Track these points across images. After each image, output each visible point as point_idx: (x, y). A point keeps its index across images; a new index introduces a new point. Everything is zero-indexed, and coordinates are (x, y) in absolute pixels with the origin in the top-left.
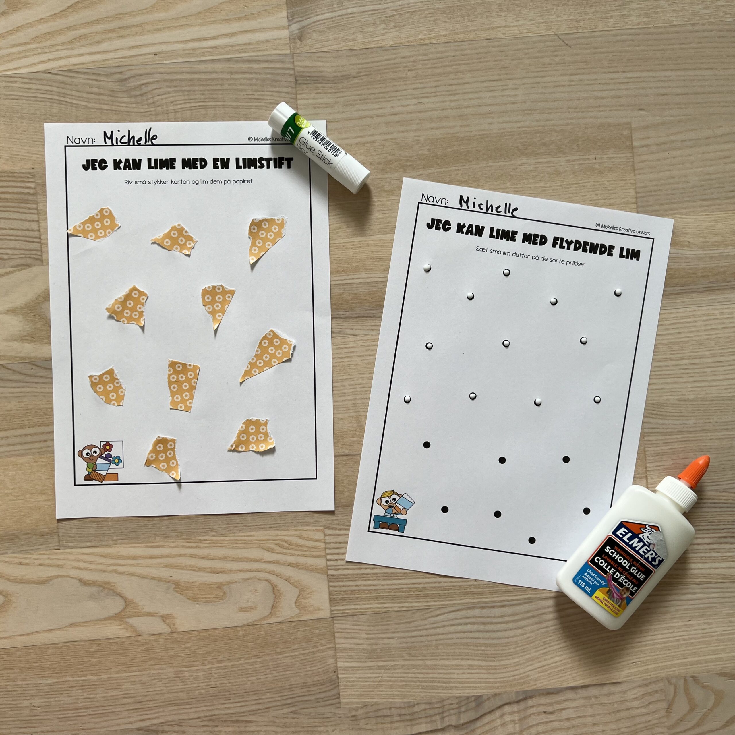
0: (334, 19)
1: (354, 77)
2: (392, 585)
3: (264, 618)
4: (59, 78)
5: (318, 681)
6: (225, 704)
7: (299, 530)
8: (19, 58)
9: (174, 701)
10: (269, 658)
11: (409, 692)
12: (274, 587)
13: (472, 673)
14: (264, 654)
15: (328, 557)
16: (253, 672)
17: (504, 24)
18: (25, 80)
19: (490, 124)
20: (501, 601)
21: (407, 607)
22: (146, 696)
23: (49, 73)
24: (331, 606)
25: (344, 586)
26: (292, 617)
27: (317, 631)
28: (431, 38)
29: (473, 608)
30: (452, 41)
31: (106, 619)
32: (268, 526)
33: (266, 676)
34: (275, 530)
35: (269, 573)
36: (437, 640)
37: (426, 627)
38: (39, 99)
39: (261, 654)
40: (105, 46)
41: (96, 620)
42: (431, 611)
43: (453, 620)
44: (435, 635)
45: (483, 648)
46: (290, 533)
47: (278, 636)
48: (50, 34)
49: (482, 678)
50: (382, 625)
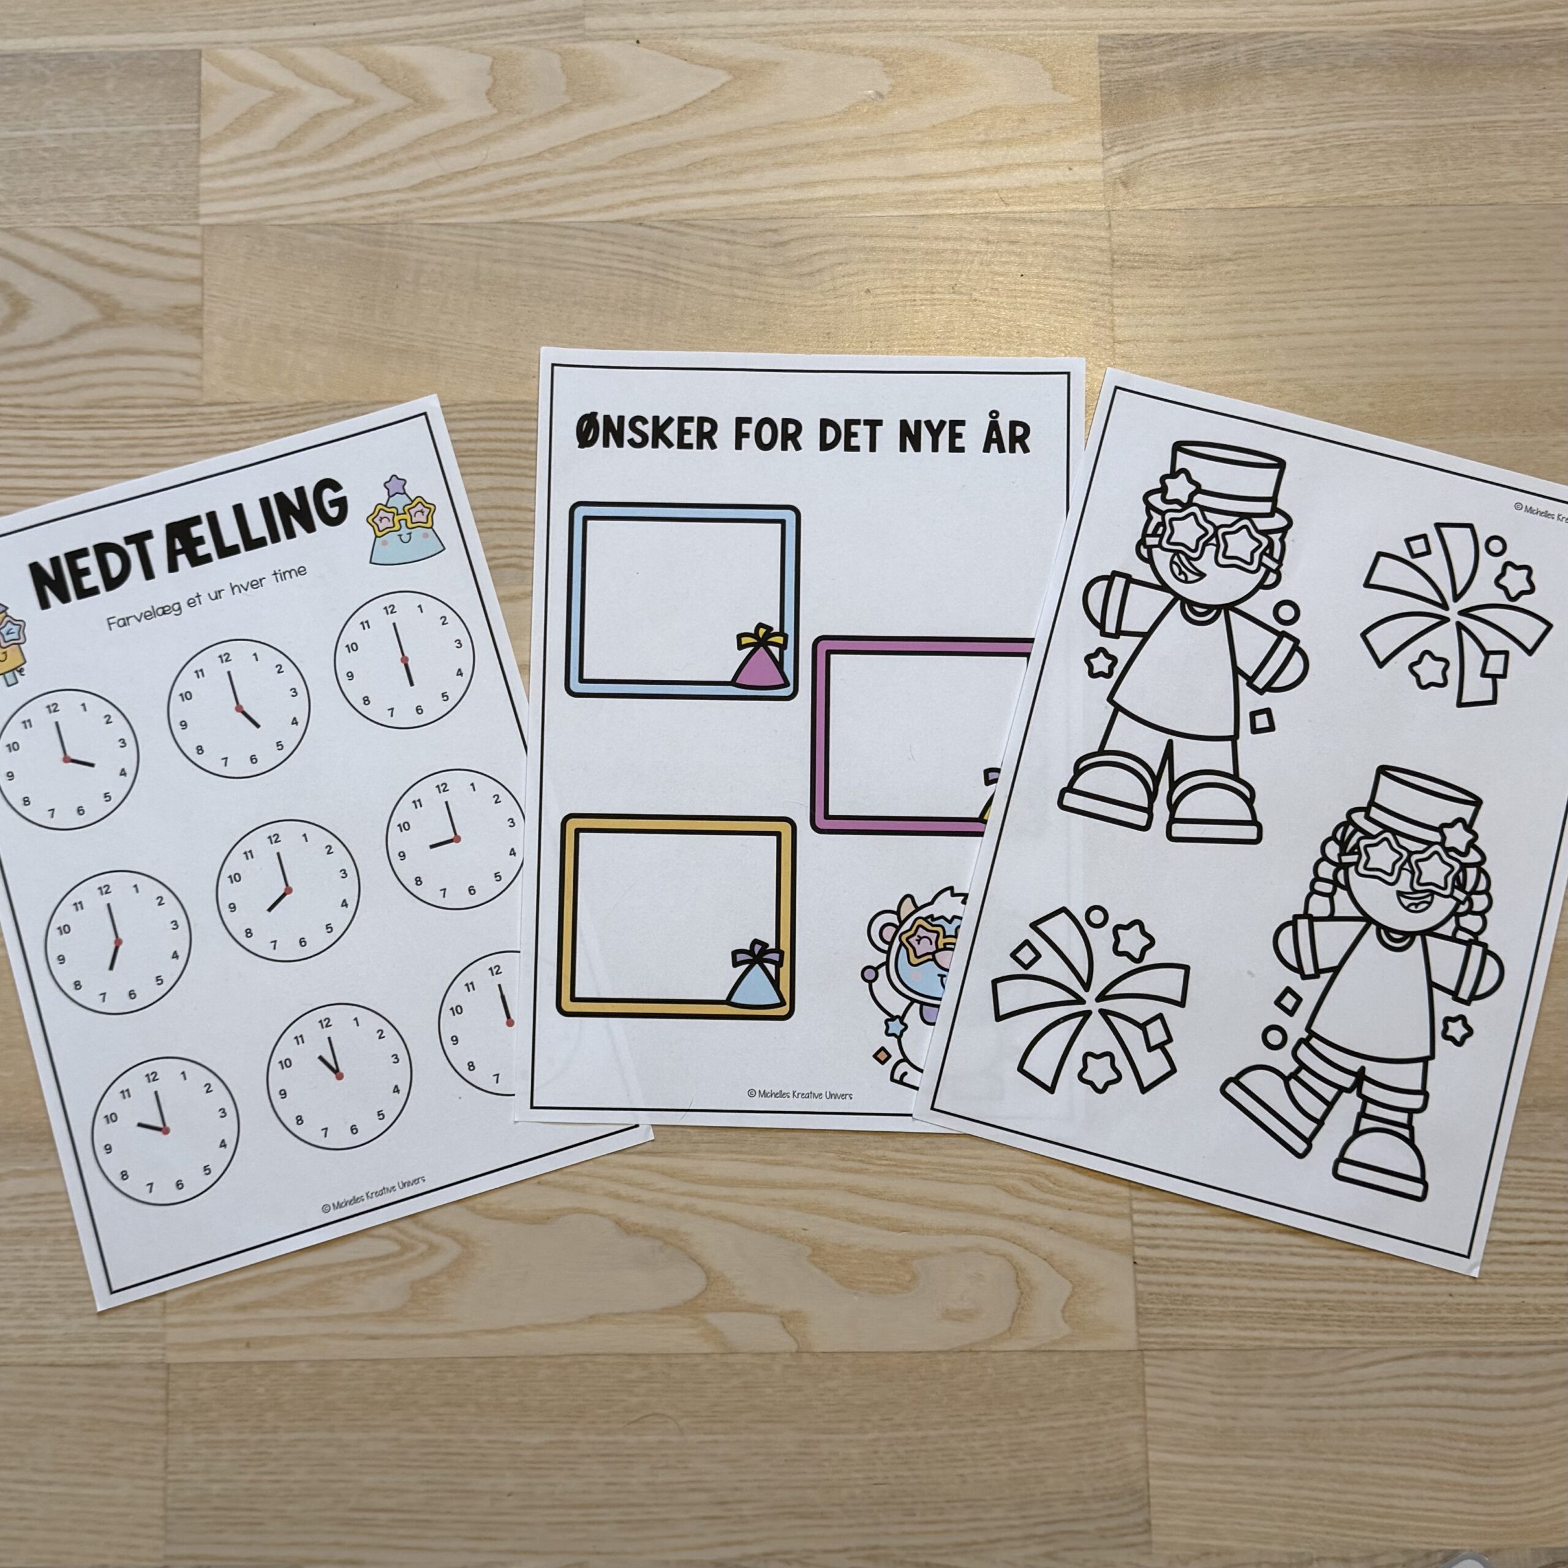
0: (1192, 151)
1: (1230, 260)
2: (1271, 1290)
4: (657, 234)
5: (1106, 1489)
6: (902, 1523)
8: (586, 194)
11: (1301, 1530)
12: (1019, 1275)
13: (1437, 1499)
15: (1137, 1218)
17: (1524, 179)
18: (592, 235)
19: (1496, 362)
20: (1504, 1344)
21: (1303, 1341)
22: (737, 1489)
23: (640, 224)
24: (1138, 1324)
25: (1167, 1284)
26: (1055, 1342)
27: (1107, 1378)
28: (1381, 196)
29: (1443, 1354)
30: (1423, 203)
33: (994, 1469)
36: (1364, 1419)
37: (1340, 1388)
38: (617, 272)
39: (983, 1418)
40: (749, 180)
42: (1354, 1355)
43: (1398, 1376)
44: (1360, 1407)
45: (1463, 1445)
48: (649, 153)
49: (1461, 1513)
50: (1249, 1377)
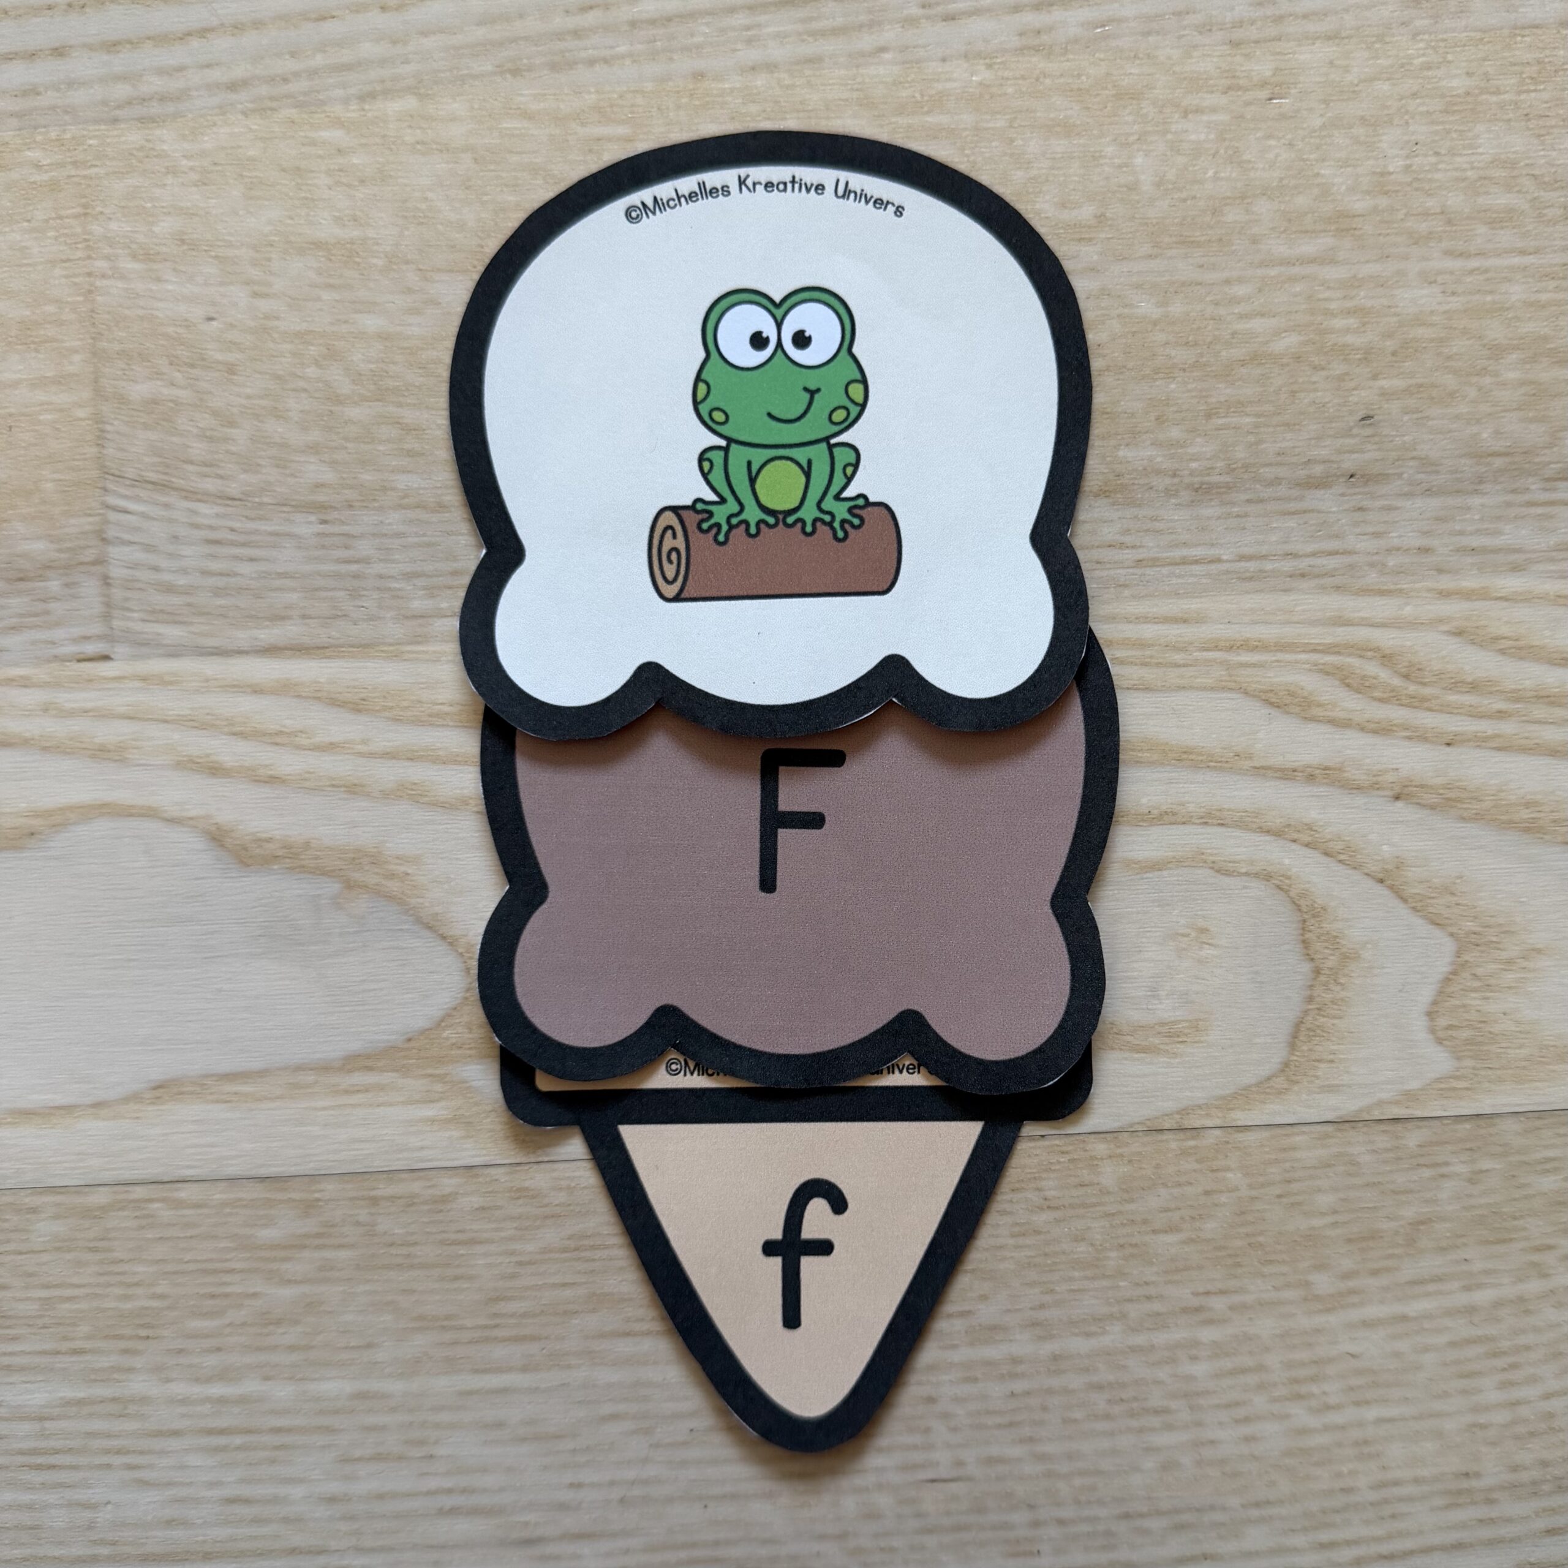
3: (1245, 1095)
7: (1468, 595)
9: (717, 1543)
10: (1265, 1326)
14: (1236, 1299)
16: (1173, 1405)
31: (354, 1062)
32: (1288, 566)
34: (1323, 588)
35: (1277, 833)
41: (299, 1068)
46: (1408, 610)
47: (1325, 1200)
